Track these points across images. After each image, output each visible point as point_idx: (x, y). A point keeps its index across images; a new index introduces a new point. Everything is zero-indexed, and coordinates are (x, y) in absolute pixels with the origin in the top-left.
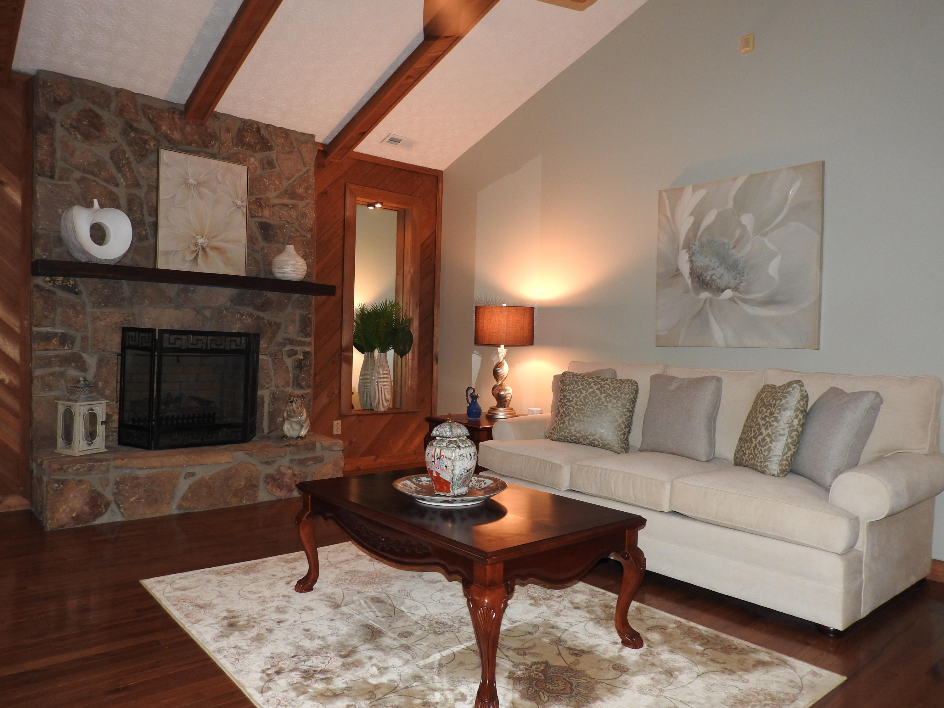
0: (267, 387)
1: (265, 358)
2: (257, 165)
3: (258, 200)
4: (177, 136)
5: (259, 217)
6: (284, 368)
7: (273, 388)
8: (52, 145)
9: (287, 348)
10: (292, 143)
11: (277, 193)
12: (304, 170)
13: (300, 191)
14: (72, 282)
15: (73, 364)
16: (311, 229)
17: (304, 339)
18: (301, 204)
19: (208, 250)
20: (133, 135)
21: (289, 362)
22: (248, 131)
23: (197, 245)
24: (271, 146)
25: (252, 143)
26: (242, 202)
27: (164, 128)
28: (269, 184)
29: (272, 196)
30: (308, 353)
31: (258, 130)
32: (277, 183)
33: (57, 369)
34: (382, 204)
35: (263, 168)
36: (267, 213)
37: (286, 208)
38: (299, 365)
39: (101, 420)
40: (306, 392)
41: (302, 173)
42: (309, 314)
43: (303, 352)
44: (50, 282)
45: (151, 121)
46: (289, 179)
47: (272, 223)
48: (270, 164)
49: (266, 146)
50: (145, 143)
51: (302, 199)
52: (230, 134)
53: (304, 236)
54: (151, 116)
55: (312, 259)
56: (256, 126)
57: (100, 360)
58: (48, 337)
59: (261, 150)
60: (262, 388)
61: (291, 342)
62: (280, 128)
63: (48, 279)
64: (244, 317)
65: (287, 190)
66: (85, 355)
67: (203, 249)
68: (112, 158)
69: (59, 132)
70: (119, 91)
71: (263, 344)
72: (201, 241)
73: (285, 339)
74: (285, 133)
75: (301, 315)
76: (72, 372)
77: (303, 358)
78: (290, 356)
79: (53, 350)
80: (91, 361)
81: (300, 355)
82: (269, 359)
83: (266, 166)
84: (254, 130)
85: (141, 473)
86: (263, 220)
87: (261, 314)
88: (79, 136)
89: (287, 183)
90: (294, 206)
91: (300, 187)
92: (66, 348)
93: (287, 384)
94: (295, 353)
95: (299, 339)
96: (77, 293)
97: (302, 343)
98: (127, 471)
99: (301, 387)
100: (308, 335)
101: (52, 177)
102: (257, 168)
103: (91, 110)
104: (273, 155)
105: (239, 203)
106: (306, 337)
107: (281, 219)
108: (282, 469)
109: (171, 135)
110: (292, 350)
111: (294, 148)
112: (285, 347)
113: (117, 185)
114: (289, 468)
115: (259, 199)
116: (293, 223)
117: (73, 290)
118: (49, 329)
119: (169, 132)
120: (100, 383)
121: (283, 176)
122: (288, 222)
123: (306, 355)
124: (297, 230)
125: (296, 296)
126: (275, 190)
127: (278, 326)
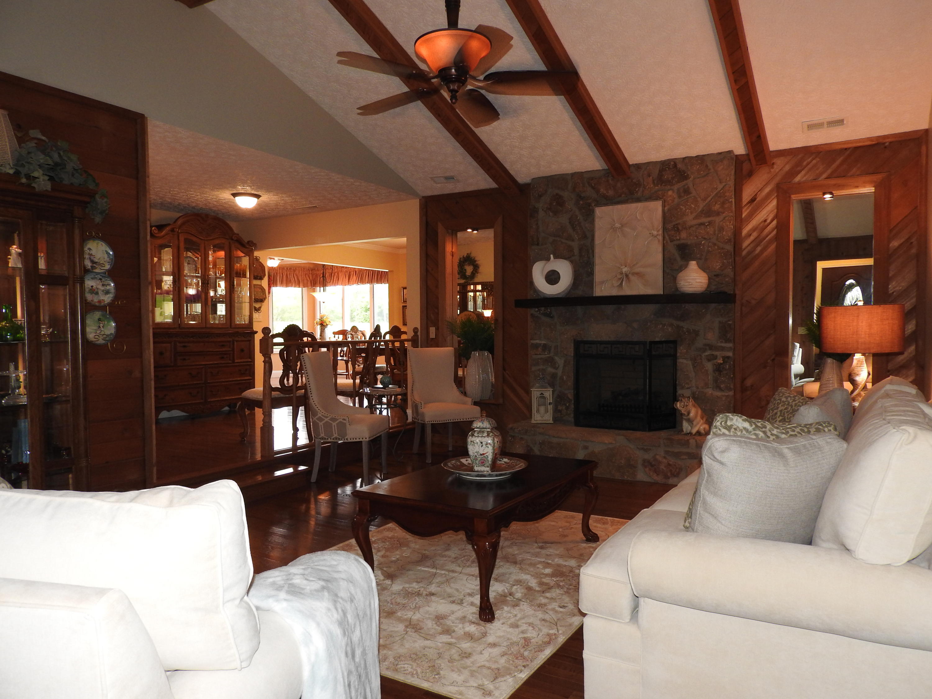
0: (687, 386)
1: (685, 361)
2: (675, 196)
3: (676, 226)
4: (611, 193)
5: (677, 240)
6: (703, 371)
7: (694, 389)
8: (537, 224)
9: (708, 353)
10: (707, 166)
11: (694, 214)
12: (720, 186)
13: (717, 207)
14: (549, 310)
15: (550, 364)
16: (729, 240)
17: (723, 345)
18: (717, 220)
19: (630, 276)
20: (581, 202)
21: (709, 366)
22: (666, 170)
23: (622, 273)
24: (688, 175)
25: (670, 179)
26: (658, 231)
27: (602, 190)
28: (686, 210)
29: (690, 219)
30: (728, 357)
31: (675, 165)
32: (693, 206)
33: (541, 367)
34: (831, 193)
35: (680, 197)
36: (684, 235)
37: (703, 227)
38: (718, 369)
39: (549, 402)
40: (727, 394)
41: (719, 189)
42: (729, 321)
43: (723, 357)
44: (537, 311)
45: (593, 188)
46: (704, 200)
47: (689, 243)
48: (687, 191)
49: (682, 176)
50: (589, 206)
51: (718, 214)
52: (651, 178)
53: (723, 249)
54: (593, 185)
55: (730, 269)
56: (672, 163)
57: (565, 362)
58: (536, 346)
59: (678, 182)
60: (683, 388)
61: (711, 347)
62: (697, 157)
63: (537, 309)
64: (665, 327)
65: (703, 210)
66: (556, 358)
67: (627, 276)
68: (570, 223)
69: (541, 214)
70: (573, 175)
71: (681, 350)
72: (625, 270)
73: (705, 345)
74: (701, 159)
75: (720, 322)
76: (550, 370)
77: (722, 362)
78: (709, 360)
79: (540, 354)
80: (560, 362)
81: (720, 359)
82: (690, 363)
83: (683, 195)
84: (671, 167)
85: (555, 440)
86: (682, 242)
87: (681, 324)
88: (551, 214)
89: (704, 204)
90: (710, 223)
91: (716, 204)
92: (546, 353)
93: (706, 385)
94: (715, 357)
95: (720, 344)
96: (552, 317)
97: (723, 349)
98: (547, 437)
99: (721, 390)
100: (727, 341)
101: (538, 244)
102: (674, 198)
103: (557, 194)
104: (689, 182)
105: (655, 233)
106: (726, 342)
107: (697, 237)
108: (658, 457)
109: (607, 194)
110: (713, 355)
111: (709, 170)
112: (704, 352)
113: (573, 240)
114: (665, 457)
115: (677, 224)
116: (710, 239)
117: (549, 315)
118: (538, 341)
119: (605, 192)
120: (565, 377)
121: (699, 199)
122: (705, 239)
123: (726, 359)
124: (715, 244)
125: (713, 306)
126: (691, 213)
127: (697, 333)
